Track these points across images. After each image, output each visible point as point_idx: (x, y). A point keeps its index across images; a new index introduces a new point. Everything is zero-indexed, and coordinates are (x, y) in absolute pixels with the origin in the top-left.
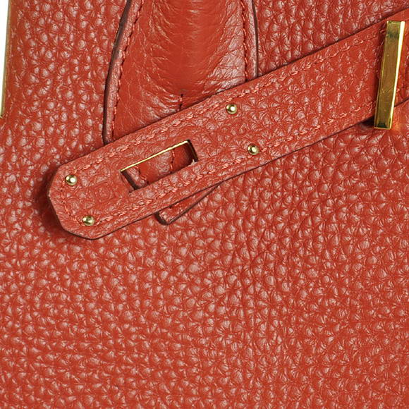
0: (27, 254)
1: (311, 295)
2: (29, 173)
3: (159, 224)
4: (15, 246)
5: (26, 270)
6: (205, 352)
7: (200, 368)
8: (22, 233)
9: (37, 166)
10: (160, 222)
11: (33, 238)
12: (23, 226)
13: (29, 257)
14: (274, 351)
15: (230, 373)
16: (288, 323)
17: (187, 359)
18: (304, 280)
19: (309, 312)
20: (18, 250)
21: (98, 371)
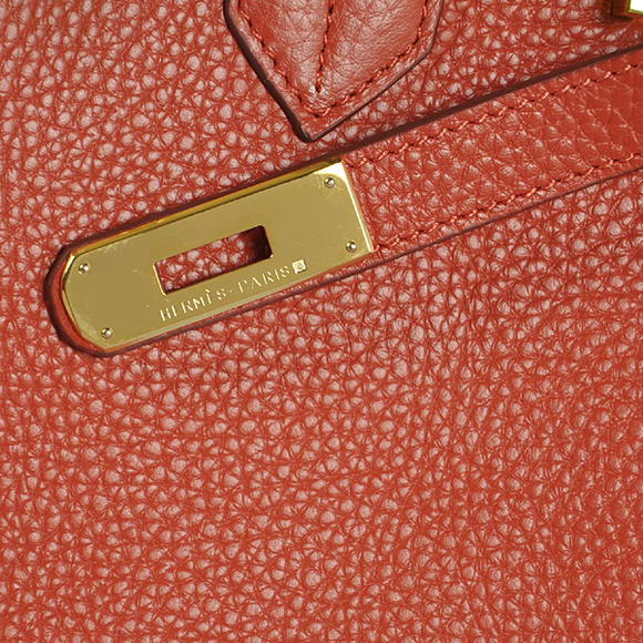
0: (104, 173)
1: (510, 255)
2: (113, 54)
3: (298, 140)
4: (89, 161)
5: (101, 196)
6: (355, 331)
7: (347, 353)
8: (99, 142)
9: (127, 45)
10: (299, 138)
11: (115, 150)
12: (102, 131)
13: (107, 178)
14: (454, 333)
15: (389, 362)
16: (475, 295)
17: (327, 338)
18: (502, 233)
19: (507, 279)
20: (93, 165)
21: (199, 350)
